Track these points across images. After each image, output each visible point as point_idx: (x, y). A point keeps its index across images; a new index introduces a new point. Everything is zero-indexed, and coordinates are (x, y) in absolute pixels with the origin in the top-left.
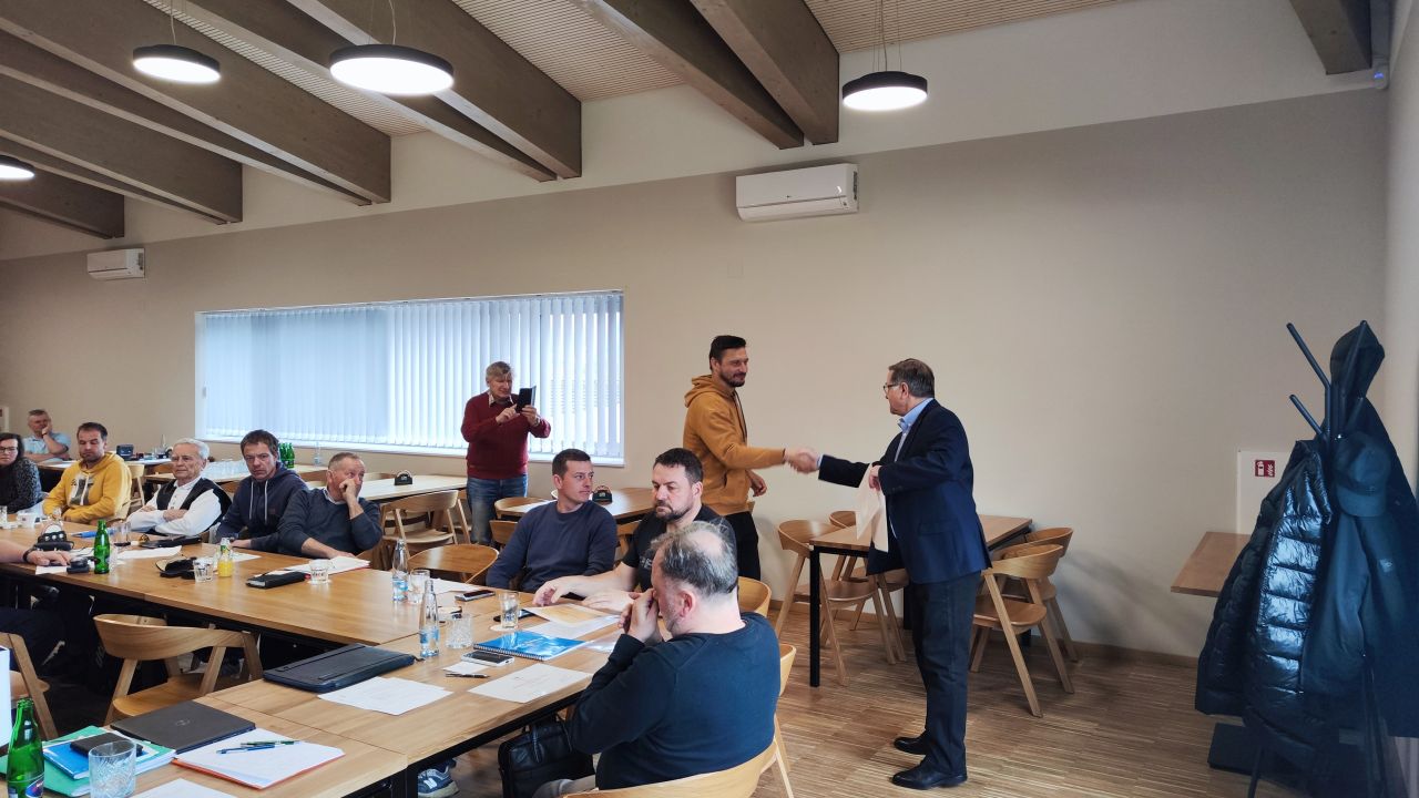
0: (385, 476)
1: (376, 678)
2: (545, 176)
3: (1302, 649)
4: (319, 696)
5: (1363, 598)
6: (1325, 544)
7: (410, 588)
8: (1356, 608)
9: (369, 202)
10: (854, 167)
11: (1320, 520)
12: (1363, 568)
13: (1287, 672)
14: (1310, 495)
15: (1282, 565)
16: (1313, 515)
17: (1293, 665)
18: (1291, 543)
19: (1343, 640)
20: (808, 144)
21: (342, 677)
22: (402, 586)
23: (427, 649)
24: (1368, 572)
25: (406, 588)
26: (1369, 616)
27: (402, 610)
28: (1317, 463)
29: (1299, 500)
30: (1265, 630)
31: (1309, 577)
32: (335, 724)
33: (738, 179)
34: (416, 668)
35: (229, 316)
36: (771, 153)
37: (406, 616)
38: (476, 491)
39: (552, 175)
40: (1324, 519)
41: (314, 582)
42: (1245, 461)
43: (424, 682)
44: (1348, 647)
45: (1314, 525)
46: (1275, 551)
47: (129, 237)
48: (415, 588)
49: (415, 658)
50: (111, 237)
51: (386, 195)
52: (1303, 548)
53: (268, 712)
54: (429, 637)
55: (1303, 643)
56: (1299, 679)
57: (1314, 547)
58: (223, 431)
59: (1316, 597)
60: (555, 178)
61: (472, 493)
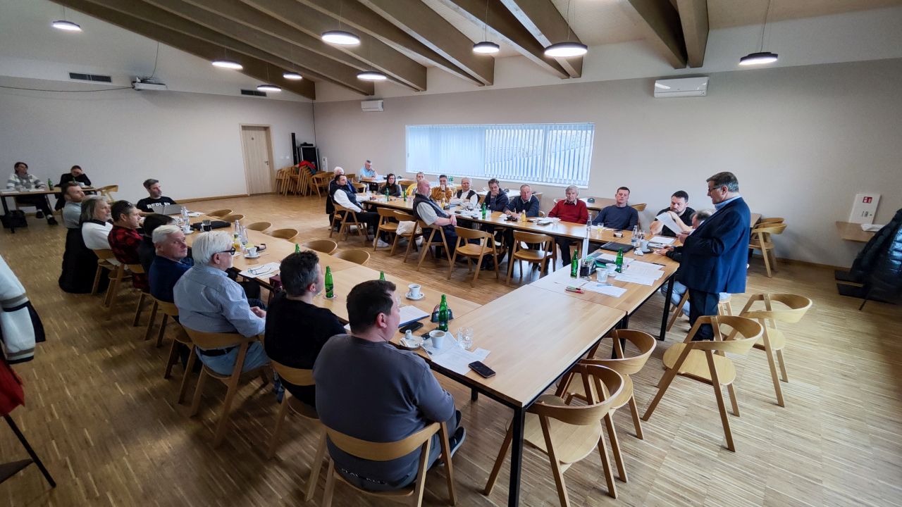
2: (565, 76)
9: (484, 84)
10: (708, 78)
20: (688, 67)
30: (891, 252)
33: (655, 81)
36: (671, 70)
42: (859, 197)
47: (376, 96)
50: (368, 95)
51: (492, 82)
60: (569, 78)
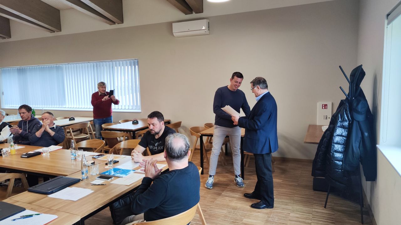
0: (66, 118)
1: (68, 188)
2: (111, 23)
3: (343, 159)
4: (48, 196)
5: (360, 143)
6: (349, 129)
7: (77, 155)
8: (358, 146)
9: (54, 32)
10: (208, 21)
11: (348, 122)
12: (360, 135)
13: (339, 165)
14: (345, 115)
15: (338, 135)
16: (346, 121)
17: (341, 163)
18: (340, 129)
19: (354, 155)
20: (194, 13)
21: (55, 189)
22: (74, 155)
23: (84, 176)
24: (361, 137)
25: (75, 155)
26: (361, 149)
27: (75, 163)
28: (347, 106)
29: (342, 117)
30: (333, 154)
31: (345, 138)
32: (54, 206)
33: (173, 24)
34: (81, 183)
35: (10, 69)
36: (182, 16)
37: (76, 165)
38: (96, 122)
39: (114, 23)
40: (349, 122)
41: (44, 155)
42: (319, 105)
43: (84, 188)
44: (355, 157)
45: (346, 124)
46: (336, 131)
48: (79, 155)
49: (80, 180)
51: (60, 29)
52: (343, 130)
53: (30, 203)
54: (85, 172)
55: (343, 157)
56: (342, 167)
57: (346, 130)
58: (11, 105)
59: (347, 144)
61: (95, 122)
